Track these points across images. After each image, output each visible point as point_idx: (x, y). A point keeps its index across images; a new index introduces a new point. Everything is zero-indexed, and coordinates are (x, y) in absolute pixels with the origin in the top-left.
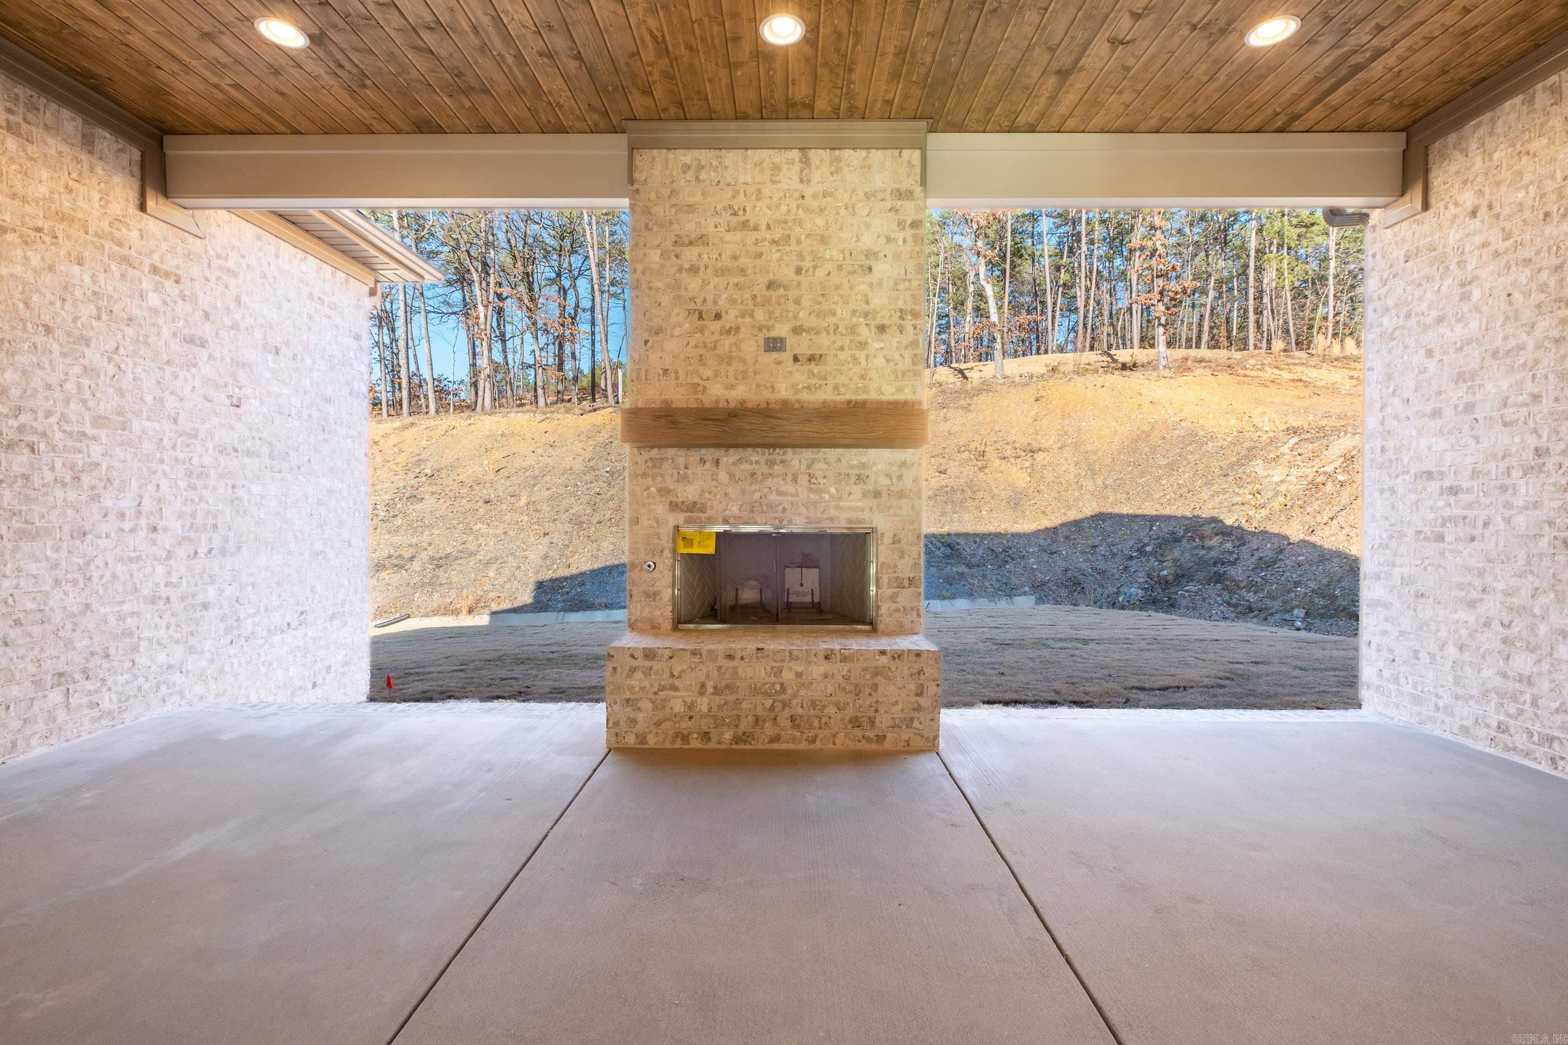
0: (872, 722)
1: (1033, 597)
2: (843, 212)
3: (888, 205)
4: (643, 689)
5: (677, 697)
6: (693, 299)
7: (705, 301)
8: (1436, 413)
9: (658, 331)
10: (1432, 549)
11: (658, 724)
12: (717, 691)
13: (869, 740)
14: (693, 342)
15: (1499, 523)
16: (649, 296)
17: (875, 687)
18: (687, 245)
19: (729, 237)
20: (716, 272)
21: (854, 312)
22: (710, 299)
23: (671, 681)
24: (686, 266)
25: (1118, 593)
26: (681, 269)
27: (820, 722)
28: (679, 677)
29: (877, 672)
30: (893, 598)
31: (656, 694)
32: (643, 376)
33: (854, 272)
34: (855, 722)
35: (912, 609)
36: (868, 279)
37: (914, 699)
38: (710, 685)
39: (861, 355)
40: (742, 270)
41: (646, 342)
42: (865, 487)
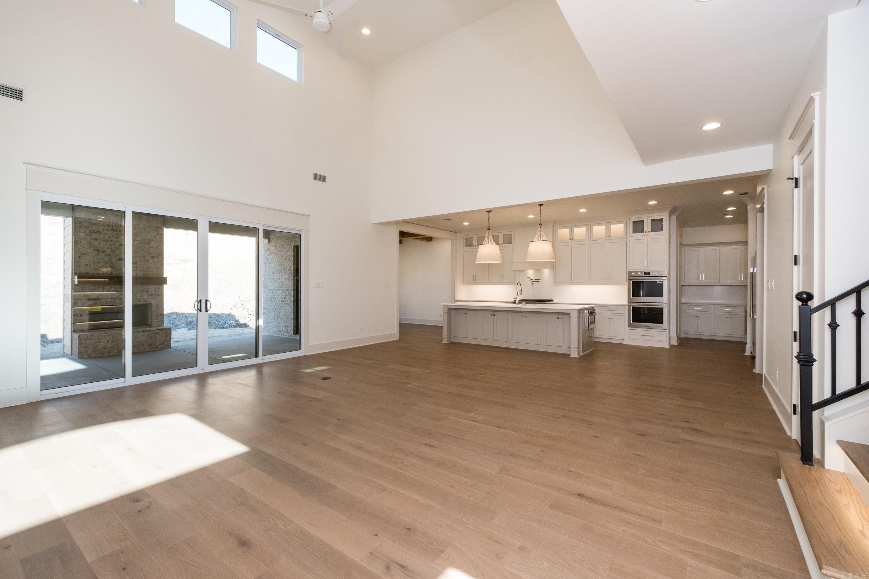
0: (155, 344)
1: (187, 328)
2: (142, 229)
3: (154, 229)
4: (90, 343)
5: (100, 344)
6: (96, 247)
7: (99, 247)
8: (271, 279)
9: (84, 254)
10: (270, 302)
11: (95, 351)
12: (112, 342)
13: (154, 348)
14: (96, 257)
15: (277, 298)
16: (81, 245)
17: (155, 337)
18: (94, 233)
19: (107, 232)
20: (103, 241)
21: (145, 253)
22: (101, 247)
23: (98, 341)
24: (93, 238)
25: (225, 324)
26: (92, 239)
27: (141, 346)
28: (101, 340)
29: (156, 333)
30: (156, 319)
31: (94, 344)
32: (78, 265)
33: (145, 244)
34: (150, 345)
35: (161, 321)
36: (149, 246)
37: (165, 338)
38: (110, 341)
39: (147, 263)
40: (112, 241)
41: (80, 257)
42: (148, 293)
